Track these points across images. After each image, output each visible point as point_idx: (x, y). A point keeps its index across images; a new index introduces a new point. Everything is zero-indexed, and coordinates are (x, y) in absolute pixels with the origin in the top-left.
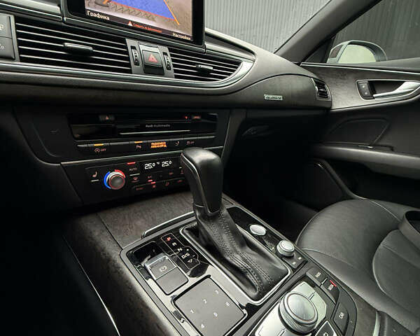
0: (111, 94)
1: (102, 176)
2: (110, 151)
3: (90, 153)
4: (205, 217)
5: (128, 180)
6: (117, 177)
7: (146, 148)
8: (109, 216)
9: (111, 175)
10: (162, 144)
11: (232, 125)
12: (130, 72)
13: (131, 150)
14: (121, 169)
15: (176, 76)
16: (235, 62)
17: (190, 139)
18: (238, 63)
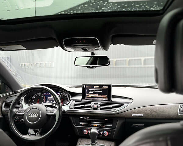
0: (86, 114)
1: (83, 130)
3: (81, 125)
4: (91, 144)
5: (88, 133)
7: (92, 126)
9: (85, 130)
11: (119, 123)
12: (90, 109)
13: (89, 126)
14: (87, 129)
15: (100, 110)
16: (122, 104)
17: (104, 125)
18: (123, 104)
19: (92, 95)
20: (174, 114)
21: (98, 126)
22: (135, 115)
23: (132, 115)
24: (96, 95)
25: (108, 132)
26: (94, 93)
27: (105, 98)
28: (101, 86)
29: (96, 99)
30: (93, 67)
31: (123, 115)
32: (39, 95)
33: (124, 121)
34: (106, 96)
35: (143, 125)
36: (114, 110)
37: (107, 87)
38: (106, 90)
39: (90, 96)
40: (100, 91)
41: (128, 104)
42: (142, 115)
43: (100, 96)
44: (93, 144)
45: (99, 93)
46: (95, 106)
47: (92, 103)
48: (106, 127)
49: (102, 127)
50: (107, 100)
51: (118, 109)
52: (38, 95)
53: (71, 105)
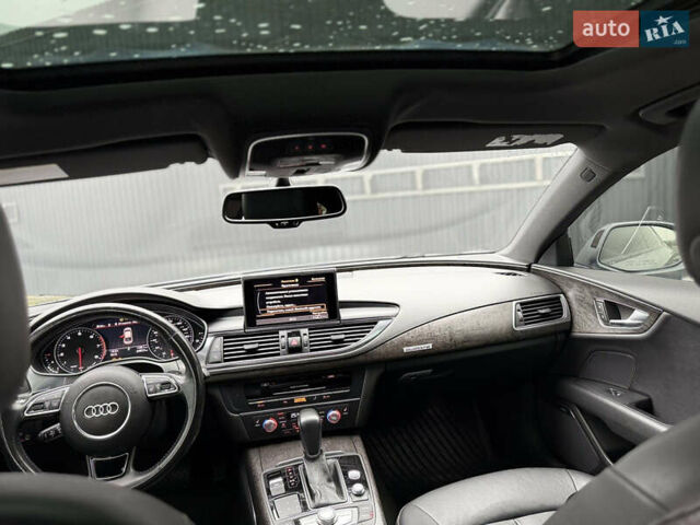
0: (267, 372)
1: (261, 422)
2: (267, 406)
3: (255, 407)
4: (308, 459)
5: (279, 425)
6: (271, 424)
7: (291, 403)
8: (266, 451)
9: (267, 422)
10: (304, 400)
11: (368, 381)
12: (278, 354)
13: (280, 404)
14: (274, 418)
15: (312, 351)
16: (372, 322)
17: (325, 394)
18: (376, 323)
19: (280, 309)
20: (504, 330)
21: (309, 400)
22: (411, 348)
23: (405, 349)
24: (291, 308)
25: (341, 412)
26: (284, 301)
27: (319, 312)
28: (303, 279)
29: (291, 319)
30: (291, 225)
31: (380, 354)
32: (80, 334)
33: (382, 370)
34: (323, 307)
35: (429, 371)
36: (354, 344)
37: (323, 279)
38: (322, 288)
39: (272, 313)
40: (304, 293)
41: (389, 321)
42: (430, 346)
43: (305, 308)
44: (311, 457)
45: (299, 301)
46: (294, 341)
47: (281, 333)
48: (333, 397)
49: (320, 399)
50: (327, 317)
51: (363, 340)
52: (74, 336)
53: (213, 350)
